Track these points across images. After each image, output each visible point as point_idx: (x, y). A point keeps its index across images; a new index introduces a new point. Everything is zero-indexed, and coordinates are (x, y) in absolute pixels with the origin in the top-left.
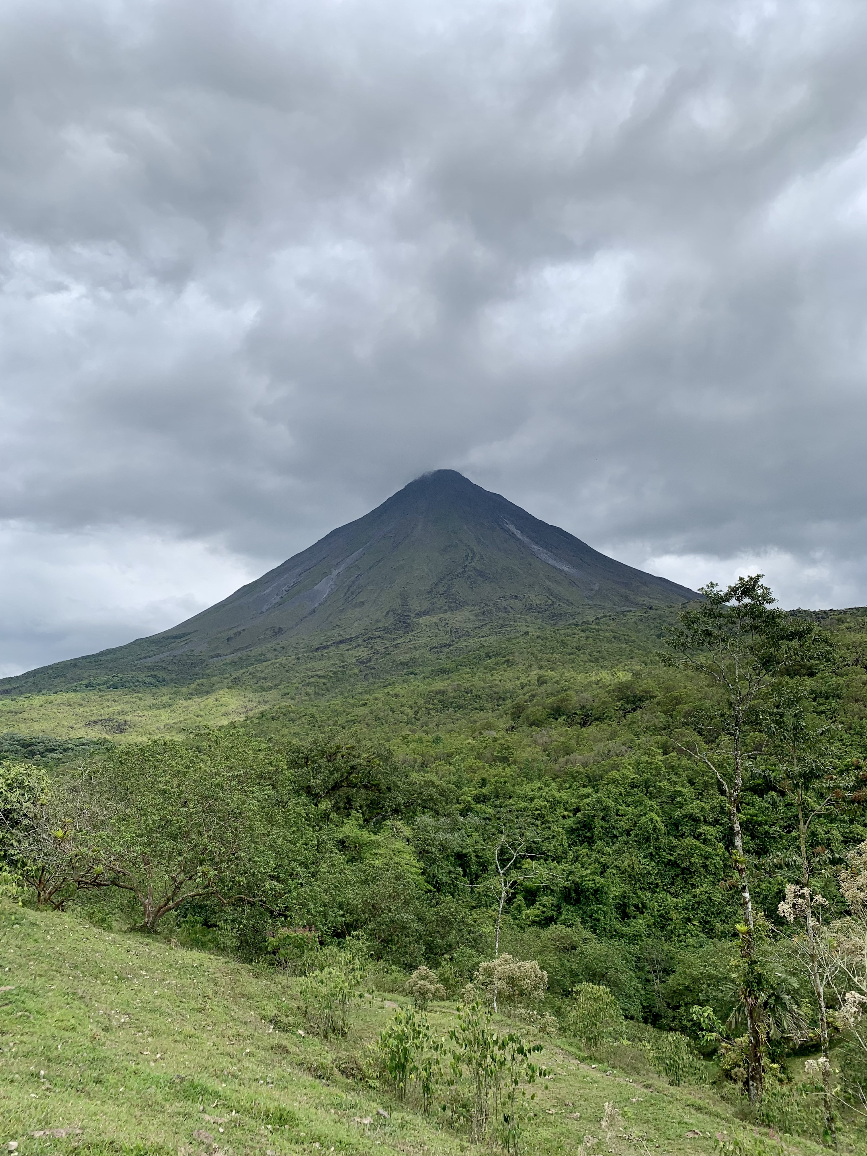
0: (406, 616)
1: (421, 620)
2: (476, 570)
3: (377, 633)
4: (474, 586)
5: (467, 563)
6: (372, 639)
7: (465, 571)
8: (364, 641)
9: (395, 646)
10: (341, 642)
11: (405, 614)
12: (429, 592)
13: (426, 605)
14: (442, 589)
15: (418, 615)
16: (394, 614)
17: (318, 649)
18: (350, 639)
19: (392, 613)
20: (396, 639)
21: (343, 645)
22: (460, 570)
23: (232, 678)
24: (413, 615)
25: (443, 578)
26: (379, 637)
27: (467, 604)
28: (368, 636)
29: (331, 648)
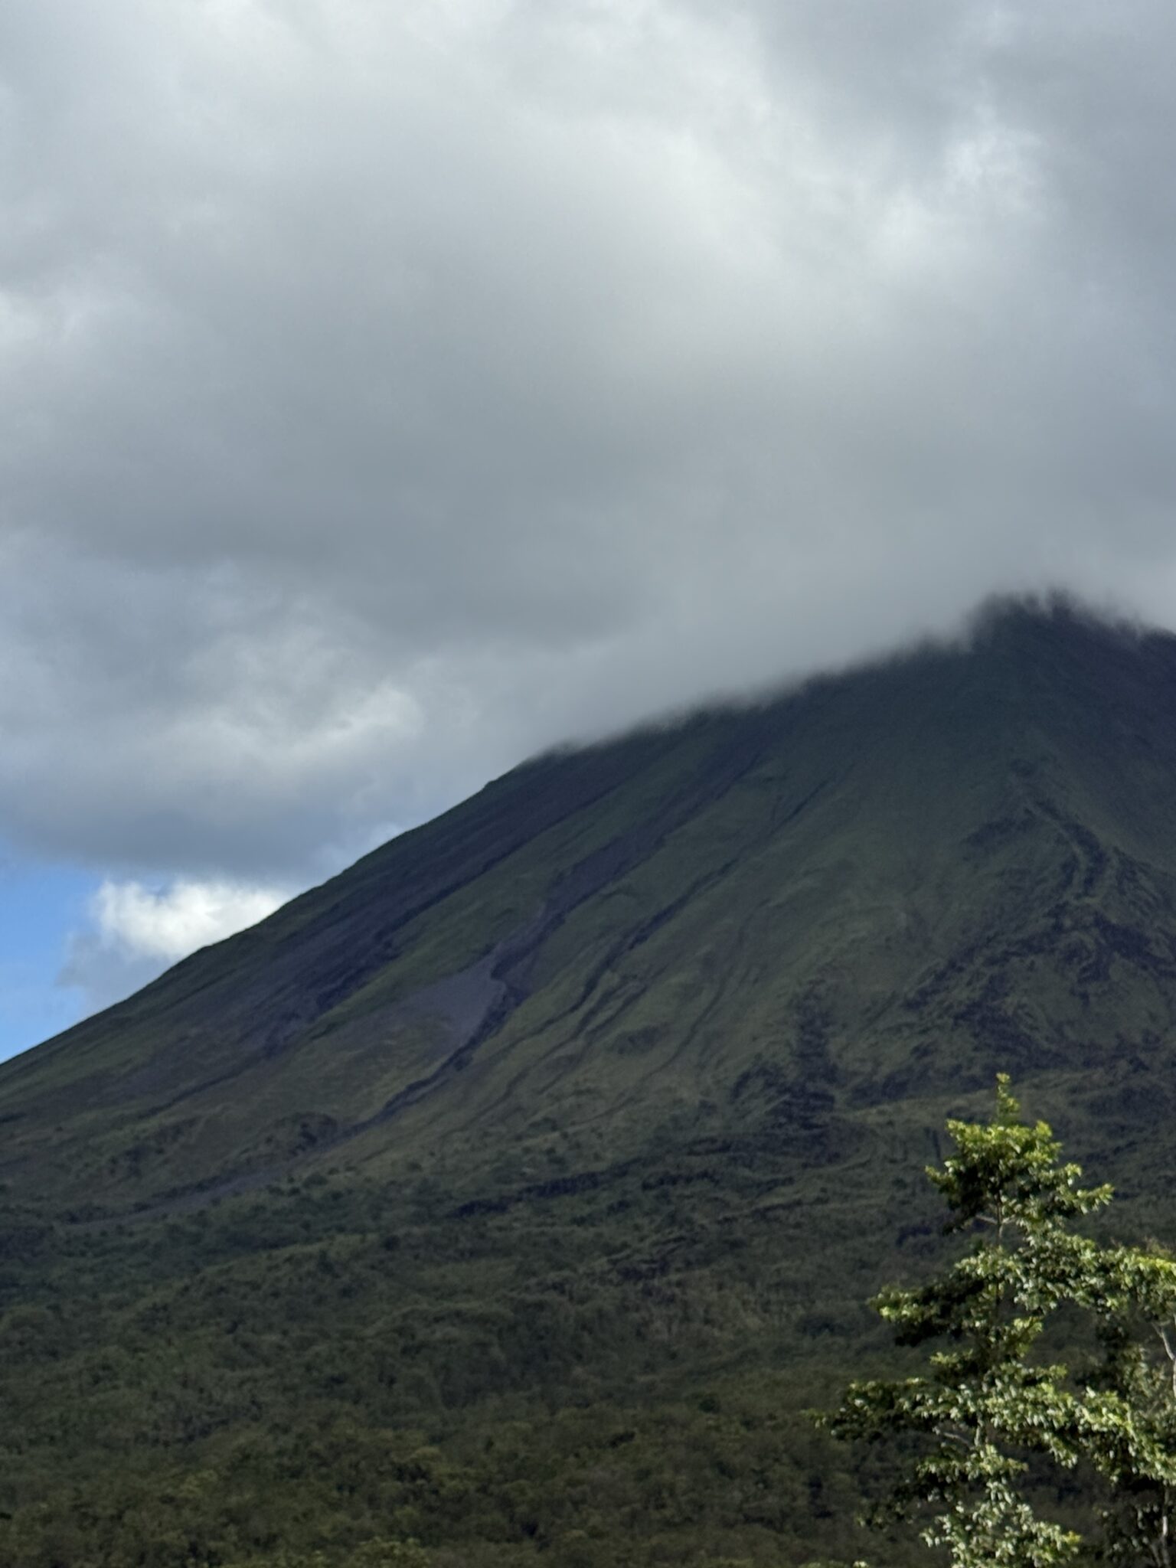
0: (816, 1096)
1: (871, 1116)
2: (1100, 922)
3: (694, 1160)
4: (1092, 988)
5: (1068, 896)
6: (674, 1181)
7: (1058, 928)
8: (646, 1187)
9: (763, 1215)
10: (556, 1188)
11: (811, 1087)
12: (910, 1006)
13: (897, 1054)
14: (961, 994)
15: (865, 1095)
16: (769, 1085)
17: (468, 1209)
18: (592, 1180)
19: (760, 1082)
20: (770, 1186)
21: (567, 1198)
22: (1039, 923)
23: (143, 1304)
24: (840, 1096)
25: (970, 953)
26: (704, 1175)
27: (1059, 1060)
28: (659, 1169)
29: (521, 1210)
